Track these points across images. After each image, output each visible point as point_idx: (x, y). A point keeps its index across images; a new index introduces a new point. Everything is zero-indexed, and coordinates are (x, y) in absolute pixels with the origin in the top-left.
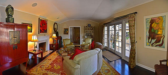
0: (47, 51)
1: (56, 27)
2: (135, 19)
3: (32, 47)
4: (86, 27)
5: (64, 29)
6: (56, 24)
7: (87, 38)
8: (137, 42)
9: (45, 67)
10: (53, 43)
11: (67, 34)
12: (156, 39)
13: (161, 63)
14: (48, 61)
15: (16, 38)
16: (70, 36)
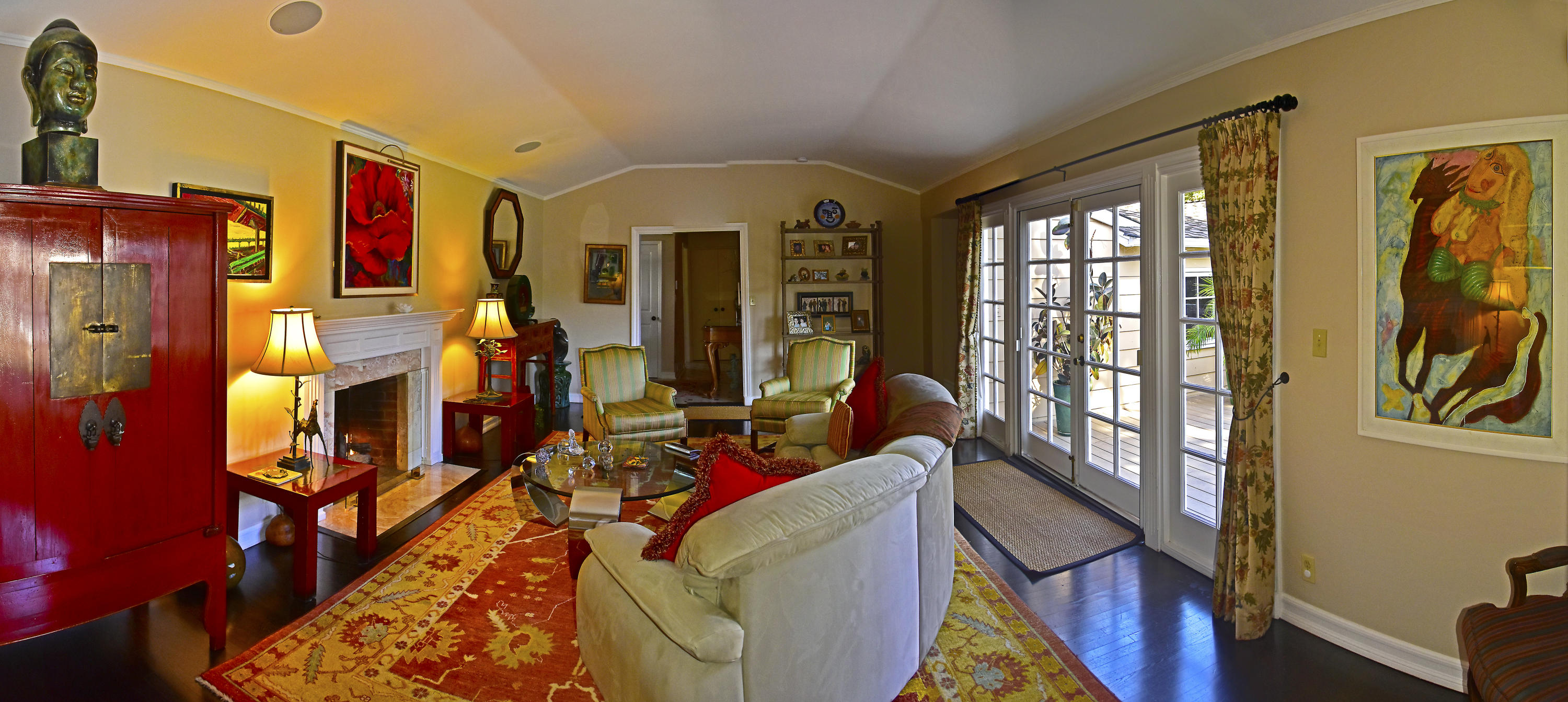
0: (416, 474)
1: (505, 229)
2: (1272, 160)
3: (268, 430)
4: (802, 226)
5: (582, 254)
6: (506, 206)
7: (806, 341)
8: (1285, 378)
9: (400, 645)
10: (481, 388)
11: (618, 296)
12: (1469, 354)
13: (1519, 585)
14: (429, 583)
15: (108, 337)
16: (643, 324)
